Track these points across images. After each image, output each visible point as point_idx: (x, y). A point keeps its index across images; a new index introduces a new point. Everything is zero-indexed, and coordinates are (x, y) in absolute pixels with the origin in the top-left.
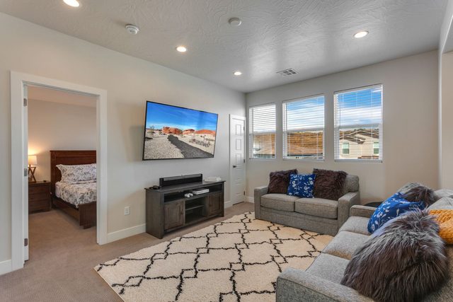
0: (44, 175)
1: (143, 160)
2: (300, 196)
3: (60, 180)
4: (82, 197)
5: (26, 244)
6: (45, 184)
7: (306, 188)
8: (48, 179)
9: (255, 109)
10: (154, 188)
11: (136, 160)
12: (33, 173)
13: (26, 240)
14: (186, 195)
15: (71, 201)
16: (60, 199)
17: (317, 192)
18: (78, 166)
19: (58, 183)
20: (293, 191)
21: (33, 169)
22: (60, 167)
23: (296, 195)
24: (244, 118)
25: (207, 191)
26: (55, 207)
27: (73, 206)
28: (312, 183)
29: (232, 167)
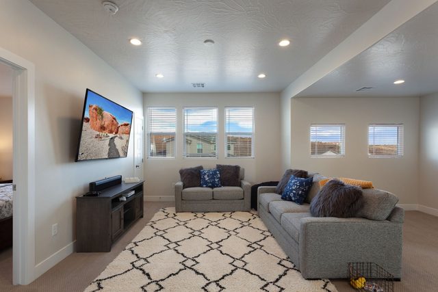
1: (76, 160)
2: (212, 187)
7: (217, 180)
11: (70, 161)
14: (121, 199)
17: (225, 182)
20: (206, 183)
23: (209, 187)
25: (133, 192)
28: (219, 175)
29: (135, 167)
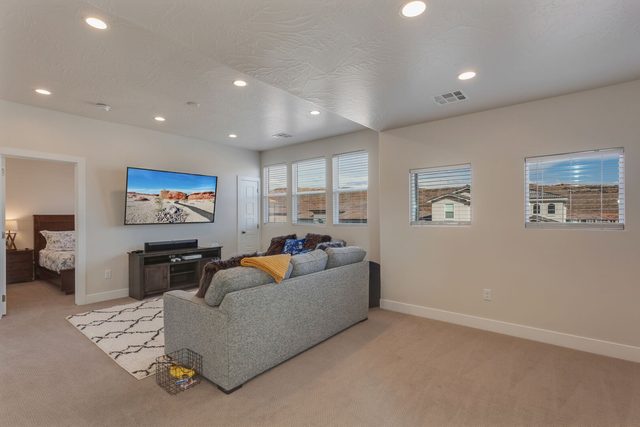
0: (25, 242)
1: (125, 224)
3: (44, 247)
4: (64, 263)
5: (3, 300)
6: (27, 251)
8: (31, 247)
9: (271, 168)
10: (138, 252)
11: (117, 225)
12: (13, 240)
13: (3, 296)
15: (54, 268)
16: (44, 268)
18: (66, 232)
19: (42, 251)
21: (12, 236)
22: (44, 233)
24: (259, 179)
25: (200, 256)
26: (38, 278)
27: (55, 272)
29: (240, 233)
